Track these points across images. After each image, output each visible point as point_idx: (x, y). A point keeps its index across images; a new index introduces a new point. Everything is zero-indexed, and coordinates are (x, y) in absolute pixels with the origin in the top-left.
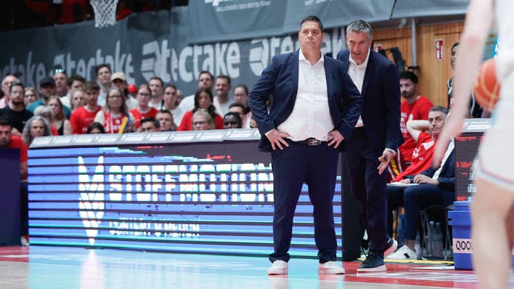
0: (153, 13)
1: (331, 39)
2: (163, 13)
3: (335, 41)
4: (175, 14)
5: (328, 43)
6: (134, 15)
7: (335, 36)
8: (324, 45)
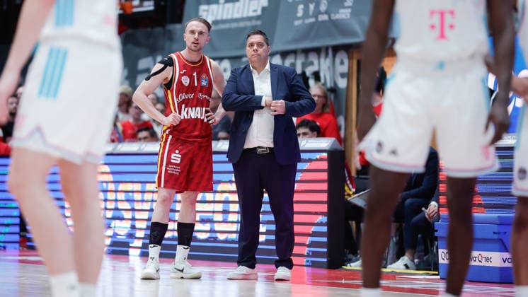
0: (149, 30)
1: (319, 58)
2: (158, 30)
3: (322, 60)
4: (170, 32)
5: (316, 62)
6: (130, 31)
7: (323, 55)
8: (312, 63)
